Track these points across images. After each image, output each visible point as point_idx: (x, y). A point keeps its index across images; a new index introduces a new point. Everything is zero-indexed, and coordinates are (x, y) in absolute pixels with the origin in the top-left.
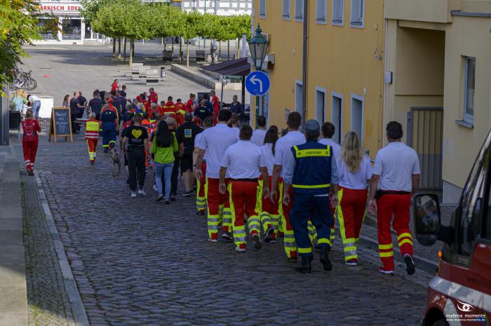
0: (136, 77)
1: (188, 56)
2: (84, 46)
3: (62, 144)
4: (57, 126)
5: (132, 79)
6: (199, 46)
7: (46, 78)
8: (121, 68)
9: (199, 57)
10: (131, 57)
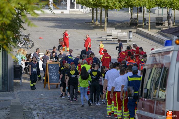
0: (109, 38)
1: (150, 22)
2: (69, 14)
3: (53, 90)
4: (50, 76)
5: (106, 40)
6: (158, 14)
7: (40, 39)
8: (98, 31)
9: (158, 23)
10: (106, 23)
